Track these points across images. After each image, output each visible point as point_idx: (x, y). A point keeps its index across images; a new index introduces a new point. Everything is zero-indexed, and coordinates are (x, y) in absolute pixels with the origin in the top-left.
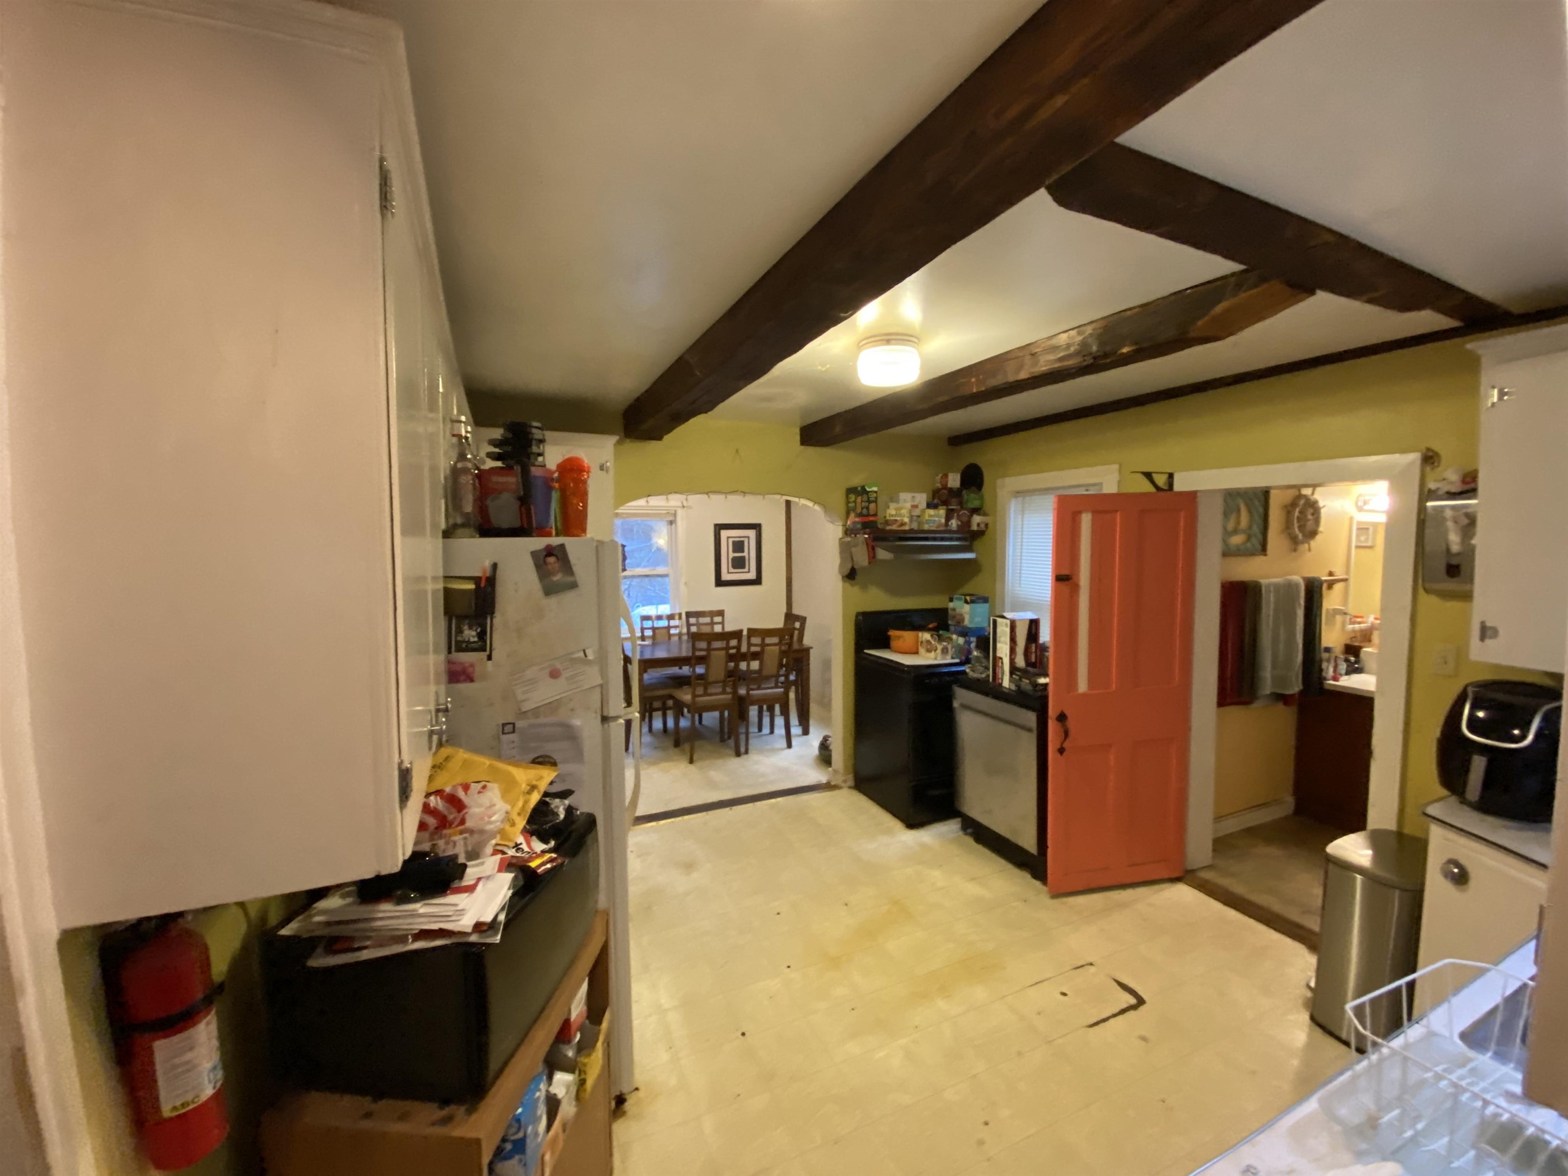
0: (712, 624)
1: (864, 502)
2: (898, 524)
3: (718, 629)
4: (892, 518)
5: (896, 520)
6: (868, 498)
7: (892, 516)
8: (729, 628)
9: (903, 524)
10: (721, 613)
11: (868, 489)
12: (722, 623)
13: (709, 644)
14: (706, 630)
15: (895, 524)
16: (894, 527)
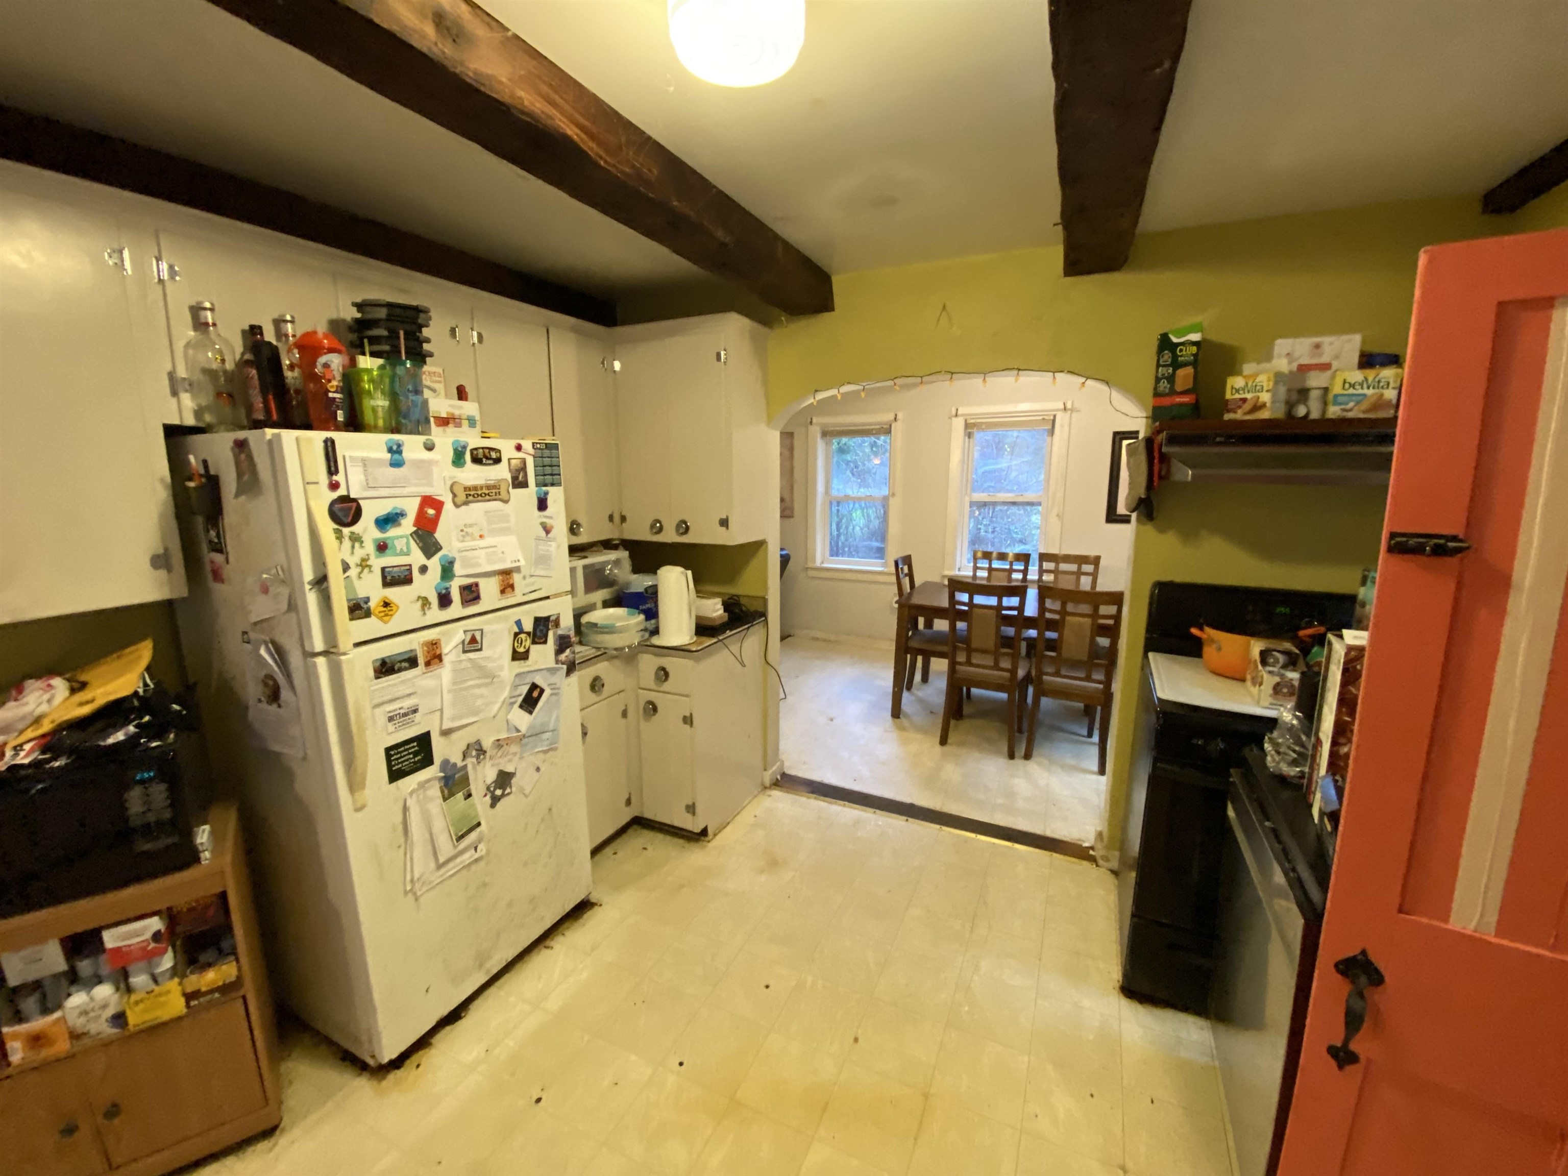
0: (1079, 573)
1: (1164, 366)
2: (1247, 407)
3: (1085, 583)
4: (1237, 396)
5: (1244, 400)
6: (1175, 357)
7: (1237, 391)
8: (1104, 585)
9: (1257, 407)
10: (1096, 561)
11: (1175, 340)
12: (1094, 575)
13: (1064, 604)
14: (1067, 584)
15: (1240, 407)
16: (1239, 415)
